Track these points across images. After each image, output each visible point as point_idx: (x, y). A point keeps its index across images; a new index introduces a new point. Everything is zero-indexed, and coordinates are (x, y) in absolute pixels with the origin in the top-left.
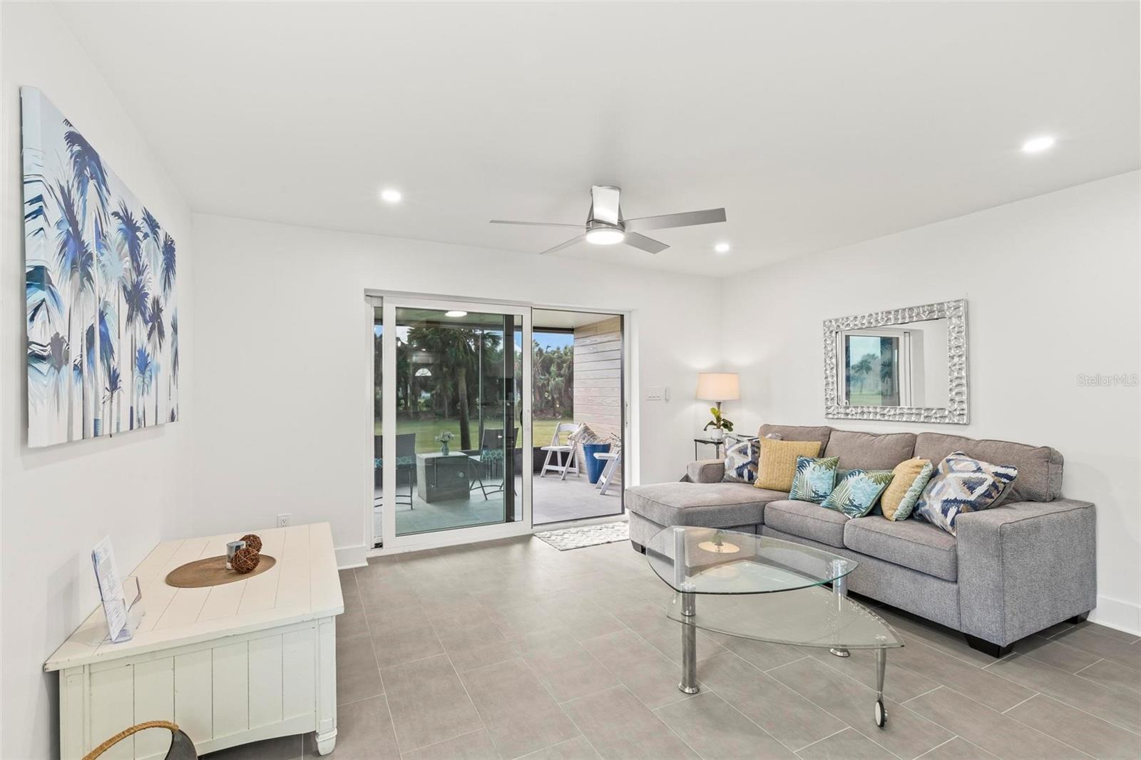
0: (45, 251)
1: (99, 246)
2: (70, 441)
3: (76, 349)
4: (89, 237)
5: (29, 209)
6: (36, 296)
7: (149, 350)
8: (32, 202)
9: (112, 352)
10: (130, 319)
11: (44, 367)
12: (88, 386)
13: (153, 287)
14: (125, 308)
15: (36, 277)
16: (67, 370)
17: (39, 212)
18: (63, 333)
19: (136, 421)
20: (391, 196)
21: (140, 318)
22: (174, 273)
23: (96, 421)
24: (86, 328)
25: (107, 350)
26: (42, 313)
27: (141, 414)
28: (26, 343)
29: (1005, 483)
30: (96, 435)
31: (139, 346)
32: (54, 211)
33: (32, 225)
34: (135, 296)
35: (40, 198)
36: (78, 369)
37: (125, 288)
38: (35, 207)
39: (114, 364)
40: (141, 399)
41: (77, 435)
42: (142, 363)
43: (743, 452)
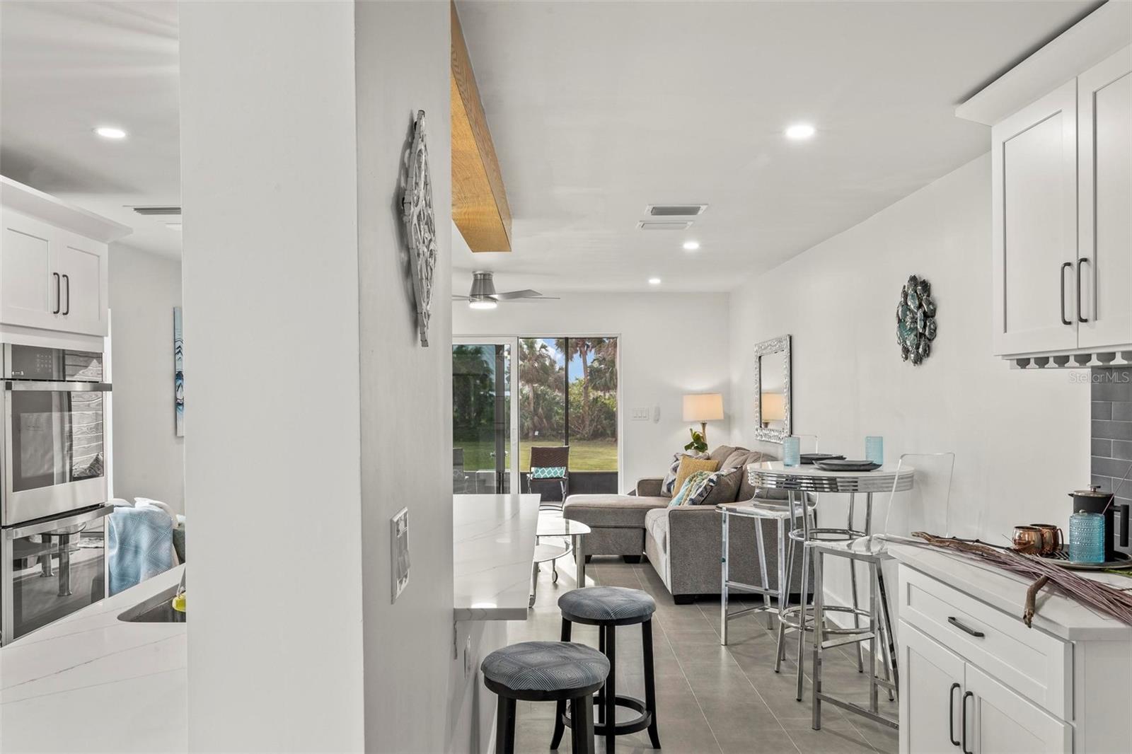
5: (177, 351)
8: (178, 348)
11: (180, 408)
17: (180, 351)
26: (180, 388)
28: (176, 399)
29: (711, 486)
33: (178, 356)
35: (180, 347)
38: (178, 350)
43: (675, 469)
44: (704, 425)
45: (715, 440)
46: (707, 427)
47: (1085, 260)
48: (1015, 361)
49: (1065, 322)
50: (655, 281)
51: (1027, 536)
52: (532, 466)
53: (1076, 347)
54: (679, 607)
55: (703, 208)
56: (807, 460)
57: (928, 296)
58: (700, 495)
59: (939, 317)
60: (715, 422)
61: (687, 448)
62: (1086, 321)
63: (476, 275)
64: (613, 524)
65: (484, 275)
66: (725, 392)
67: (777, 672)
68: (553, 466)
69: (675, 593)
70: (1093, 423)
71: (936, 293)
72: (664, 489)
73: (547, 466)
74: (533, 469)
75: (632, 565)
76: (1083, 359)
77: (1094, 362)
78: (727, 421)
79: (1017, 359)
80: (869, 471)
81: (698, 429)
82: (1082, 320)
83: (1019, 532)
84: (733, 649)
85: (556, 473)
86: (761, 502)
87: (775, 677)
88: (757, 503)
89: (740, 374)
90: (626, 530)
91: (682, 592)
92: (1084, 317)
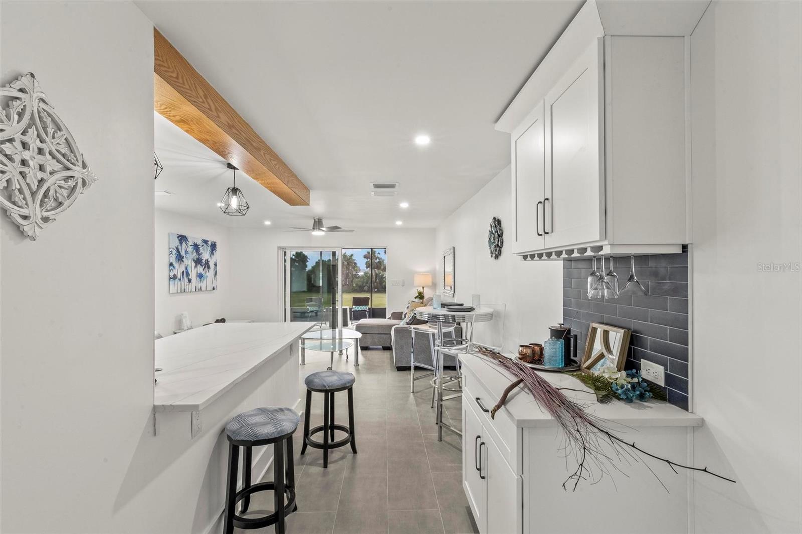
0: (173, 260)
1: (186, 254)
2: (178, 292)
3: (179, 276)
4: (183, 253)
5: (170, 254)
6: (171, 267)
7: (203, 272)
9: (189, 275)
10: (196, 266)
11: (172, 279)
12: (182, 282)
13: (205, 256)
14: (194, 265)
15: (171, 265)
16: (177, 280)
18: (176, 273)
19: (197, 289)
20: (267, 223)
21: (200, 266)
22: (215, 250)
23: (184, 289)
24: (182, 271)
25: (188, 274)
26: (172, 270)
27: (200, 287)
28: (170, 276)
30: (184, 291)
31: (199, 272)
32: (174, 252)
33: (170, 256)
34: (198, 262)
35: (171, 251)
36: (180, 279)
37: (194, 260)
39: (190, 277)
40: (200, 284)
41: (179, 291)
42: (200, 276)
43: (408, 307)
44: (423, 287)
45: (427, 293)
46: (424, 288)
47: (547, 199)
48: (522, 257)
49: (539, 235)
50: (399, 223)
51: (525, 350)
52: (353, 305)
53: (544, 248)
54: (399, 372)
55: (397, 184)
56: (443, 305)
57: (500, 227)
58: (410, 320)
59: (504, 237)
60: (428, 286)
61: (415, 297)
62: (548, 233)
63: (315, 220)
64: (377, 332)
65: (319, 219)
66: (433, 274)
67: (432, 407)
68: (363, 305)
69: (397, 366)
70: (564, 289)
71: (504, 225)
72: (403, 316)
73: (360, 305)
74: (354, 306)
75: (386, 351)
76: (559, 254)
77: (564, 256)
78: (434, 285)
79: (523, 256)
80: (469, 311)
81: (420, 289)
82: (546, 233)
83: (521, 348)
84: (416, 394)
85: (364, 308)
86: (432, 324)
87: (431, 409)
88: (430, 325)
89: (438, 266)
90: (383, 335)
91: (400, 365)
92: (547, 232)
